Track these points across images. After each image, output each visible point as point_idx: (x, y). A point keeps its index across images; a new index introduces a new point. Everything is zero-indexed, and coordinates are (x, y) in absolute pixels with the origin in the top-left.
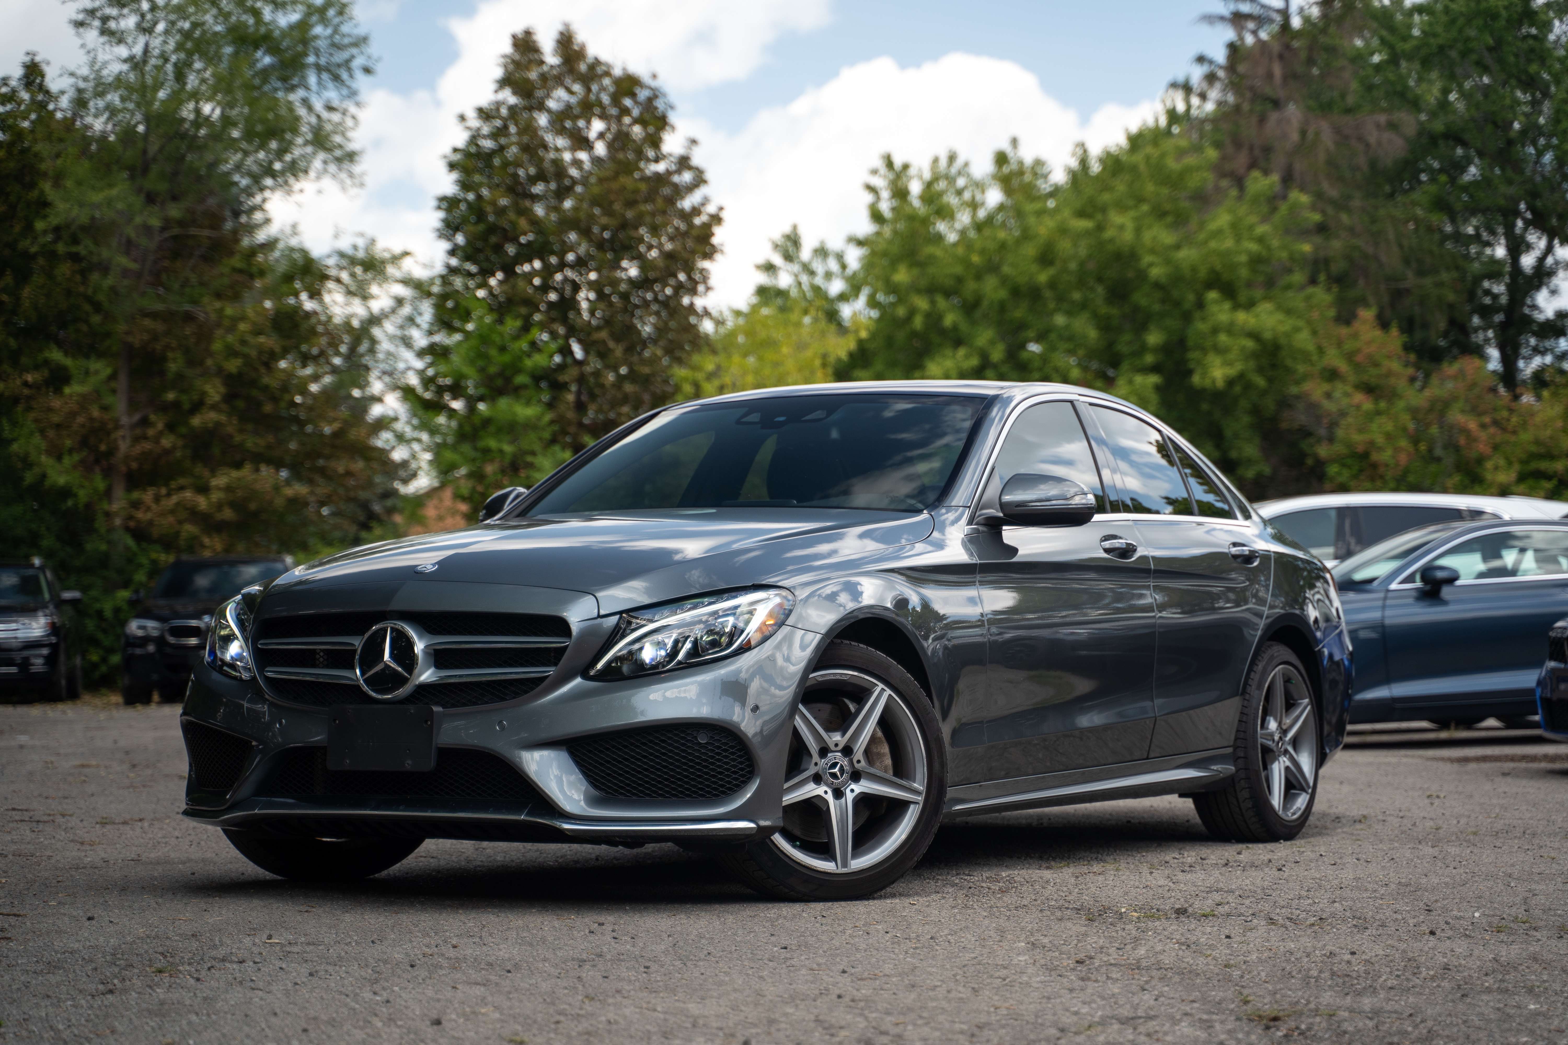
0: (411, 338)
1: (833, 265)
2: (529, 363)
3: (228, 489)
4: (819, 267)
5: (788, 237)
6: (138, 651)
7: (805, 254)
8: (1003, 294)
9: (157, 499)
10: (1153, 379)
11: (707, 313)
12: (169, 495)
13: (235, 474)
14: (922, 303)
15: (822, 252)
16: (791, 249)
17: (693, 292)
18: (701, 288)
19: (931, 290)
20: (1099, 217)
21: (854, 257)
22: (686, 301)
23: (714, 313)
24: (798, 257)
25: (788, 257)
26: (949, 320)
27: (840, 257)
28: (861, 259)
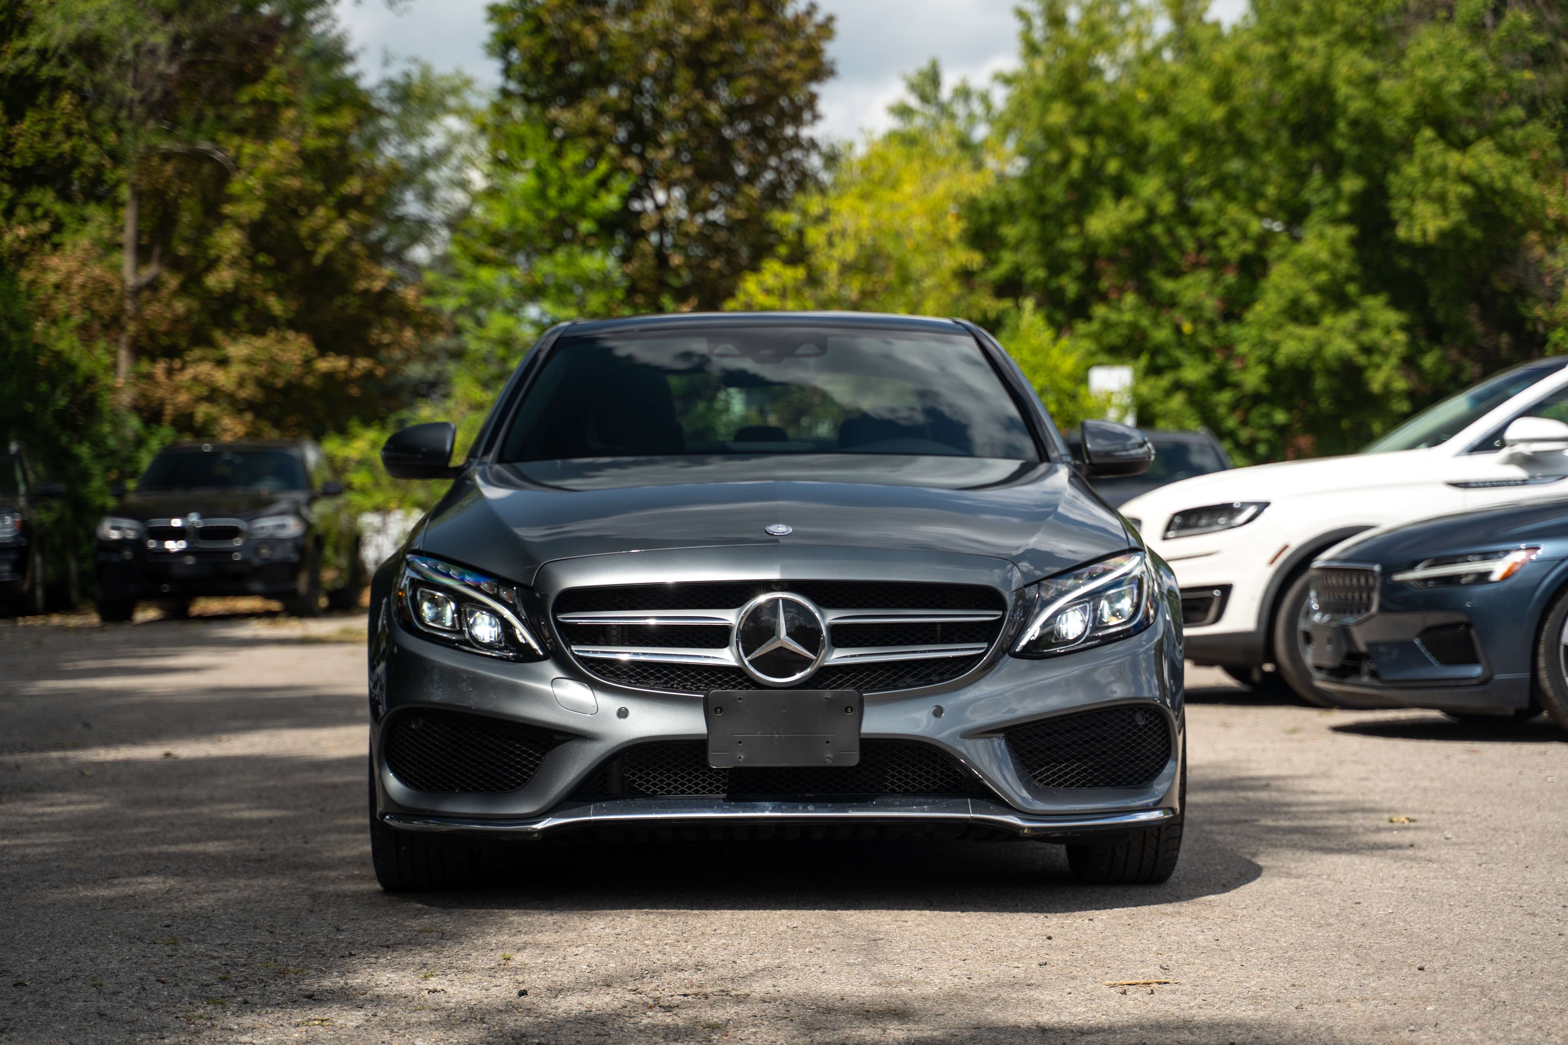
0: (469, 182)
1: (978, 108)
2: (595, 206)
3: (249, 361)
4: (960, 110)
5: (922, 74)
6: (115, 558)
7: (945, 93)
8: (1172, 136)
9: (170, 372)
10: (1347, 231)
11: (813, 145)
12: (182, 369)
13: (259, 342)
14: (1080, 146)
15: (964, 93)
16: (928, 89)
17: (797, 121)
18: (807, 116)
19: (1091, 132)
20: (1284, 43)
21: (1000, 96)
22: (789, 131)
23: (824, 147)
24: (936, 98)
25: (924, 98)
26: (1113, 166)
27: (985, 98)
28: (1008, 99)
